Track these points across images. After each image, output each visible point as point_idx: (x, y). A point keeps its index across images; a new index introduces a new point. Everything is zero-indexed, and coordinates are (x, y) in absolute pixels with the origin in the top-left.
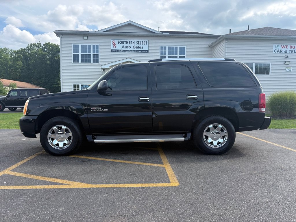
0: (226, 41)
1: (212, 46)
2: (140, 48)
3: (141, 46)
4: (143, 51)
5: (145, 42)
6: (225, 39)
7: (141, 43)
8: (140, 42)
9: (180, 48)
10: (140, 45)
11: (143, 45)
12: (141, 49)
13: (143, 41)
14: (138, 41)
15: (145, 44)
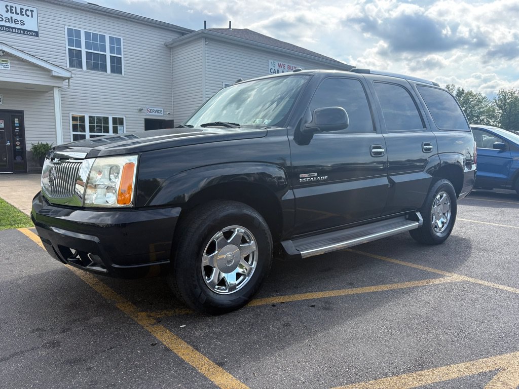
0: (206, 42)
1: (172, 46)
2: (16, 21)
3: (19, 17)
4: (24, 30)
5: (27, 10)
6: (204, 37)
7: (18, 11)
8: (14, 9)
9: (111, 39)
10: (15, 16)
11: (24, 18)
12: (19, 26)
13: (22, 7)
14: (9, 4)
15: (28, 16)
